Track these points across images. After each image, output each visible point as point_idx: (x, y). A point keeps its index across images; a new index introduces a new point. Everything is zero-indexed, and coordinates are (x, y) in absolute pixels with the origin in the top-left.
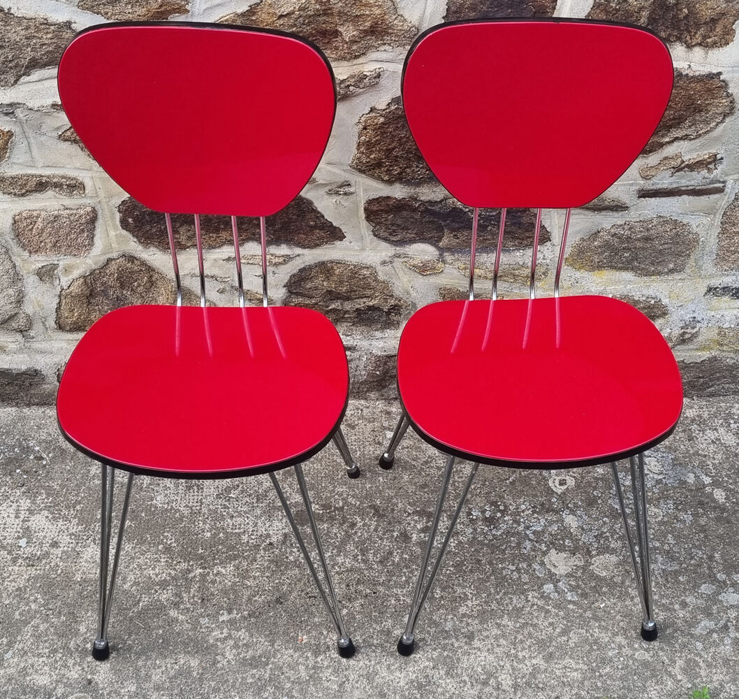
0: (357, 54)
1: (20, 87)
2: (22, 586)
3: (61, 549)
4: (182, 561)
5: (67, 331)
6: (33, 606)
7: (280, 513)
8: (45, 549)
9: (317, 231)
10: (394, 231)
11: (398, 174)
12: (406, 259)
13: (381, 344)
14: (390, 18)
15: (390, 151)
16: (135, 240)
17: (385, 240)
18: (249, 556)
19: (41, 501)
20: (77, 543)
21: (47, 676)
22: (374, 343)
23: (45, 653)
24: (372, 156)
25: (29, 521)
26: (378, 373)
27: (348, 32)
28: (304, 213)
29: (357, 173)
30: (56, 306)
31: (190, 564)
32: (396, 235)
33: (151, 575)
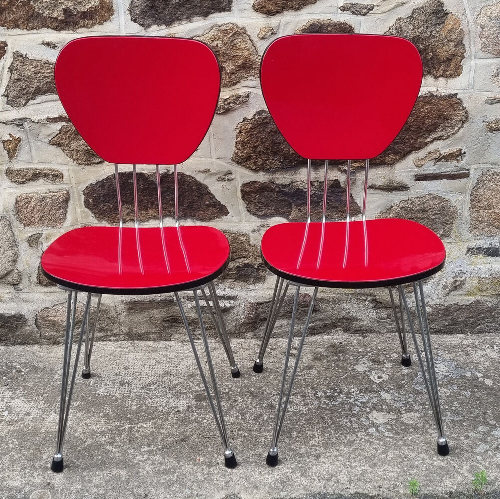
0: (235, 82)
3: (32, 416)
4: (116, 421)
5: (45, 286)
6: (11, 445)
7: (185, 396)
8: (21, 416)
9: (211, 208)
10: (260, 208)
11: (261, 164)
13: (253, 294)
15: (256, 147)
16: (93, 215)
17: (255, 214)
18: (163, 418)
19: (20, 393)
20: (44, 413)
21: (19, 481)
22: (249, 293)
23: (18, 470)
24: (245, 152)
25: (11, 403)
26: (252, 316)
27: (229, 67)
28: (202, 195)
29: (236, 165)
30: (38, 266)
31: (122, 422)
32: (261, 211)
33: (94, 428)
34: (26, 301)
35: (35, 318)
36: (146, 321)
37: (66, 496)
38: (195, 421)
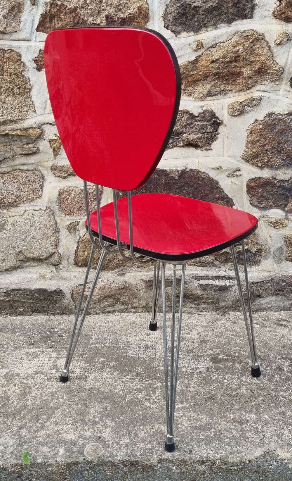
0: (250, 86)
2: (54, 391)
3: (76, 374)
4: (148, 380)
5: (80, 266)
6: (61, 400)
7: (202, 358)
9: (220, 201)
10: (261, 201)
11: (267, 162)
12: (267, 219)
13: (250, 275)
14: (269, 63)
15: (263, 146)
17: (256, 206)
18: (188, 378)
19: (63, 354)
20: (85, 372)
21: (72, 435)
23: (70, 423)
24: (254, 150)
25: (57, 362)
27: (247, 71)
28: (213, 189)
29: (244, 162)
30: (75, 249)
31: (154, 381)
32: (262, 203)
33: (131, 386)
34: (65, 279)
35: (72, 293)
37: (117, 450)
38: (217, 380)
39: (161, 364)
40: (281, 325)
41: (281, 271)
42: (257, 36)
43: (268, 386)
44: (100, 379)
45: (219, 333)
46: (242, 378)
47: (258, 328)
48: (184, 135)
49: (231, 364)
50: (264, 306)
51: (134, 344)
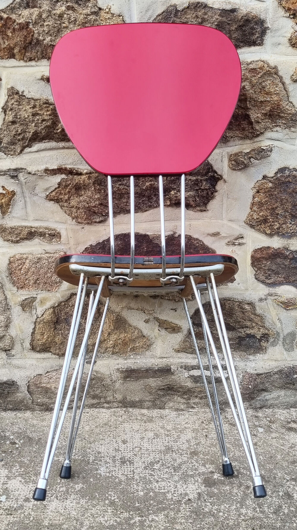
0: (258, 133)
1: (24, 156)
3: (32, 503)
4: (124, 511)
5: (38, 351)
7: (192, 479)
8: (20, 503)
10: (269, 276)
11: (278, 228)
12: (276, 297)
13: (253, 365)
14: (284, 104)
15: (273, 209)
17: (263, 282)
18: (174, 508)
19: (16, 471)
22: (248, 364)
24: (261, 214)
25: (7, 484)
26: (250, 387)
27: (254, 114)
29: (248, 228)
30: (32, 331)
31: (131, 513)
32: (270, 279)
33: (102, 521)
34: (19, 367)
35: (28, 384)
36: (142, 389)
38: (211, 514)
39: (140, 488)
40: (290, 429)
41: (291, 360)
42: (268, 69)
43: (273, 521)
44: (63, 510)
45: (213, 440)
46: (241, 510)
47: (262, 433)
48: (172, 193)
49: (228, 488)
50: (269, 403)
51: (107, 456)
